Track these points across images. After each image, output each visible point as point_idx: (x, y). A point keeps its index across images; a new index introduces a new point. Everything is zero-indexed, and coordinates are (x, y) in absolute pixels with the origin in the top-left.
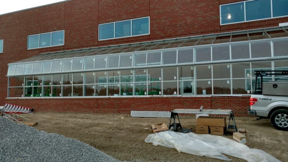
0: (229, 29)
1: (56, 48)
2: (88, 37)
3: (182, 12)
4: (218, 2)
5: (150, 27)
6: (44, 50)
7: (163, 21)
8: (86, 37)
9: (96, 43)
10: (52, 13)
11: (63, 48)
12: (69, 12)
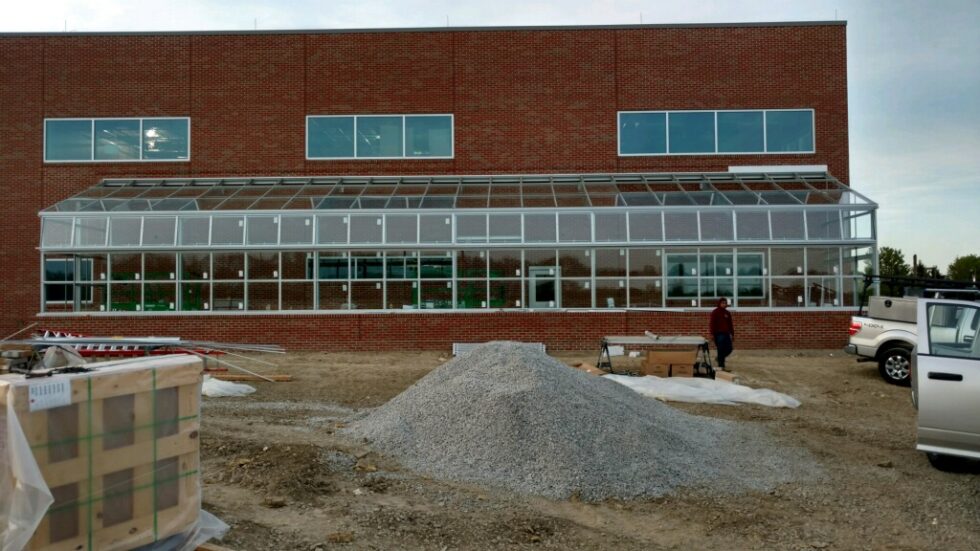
0: (636, 167)
1: (158, 169)
2: (274, 146)
3: (533, 113)
4: (614, 105)
5: (455, 140)
6: (115, 170)
7: (488, 130)
8: (266, 146)
9: (300, 166)
10: (141, 60)
11: (187, 168)
12: (206, 67)
